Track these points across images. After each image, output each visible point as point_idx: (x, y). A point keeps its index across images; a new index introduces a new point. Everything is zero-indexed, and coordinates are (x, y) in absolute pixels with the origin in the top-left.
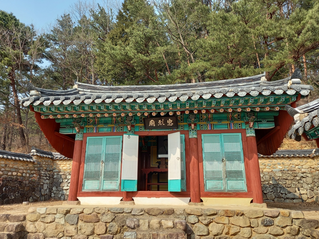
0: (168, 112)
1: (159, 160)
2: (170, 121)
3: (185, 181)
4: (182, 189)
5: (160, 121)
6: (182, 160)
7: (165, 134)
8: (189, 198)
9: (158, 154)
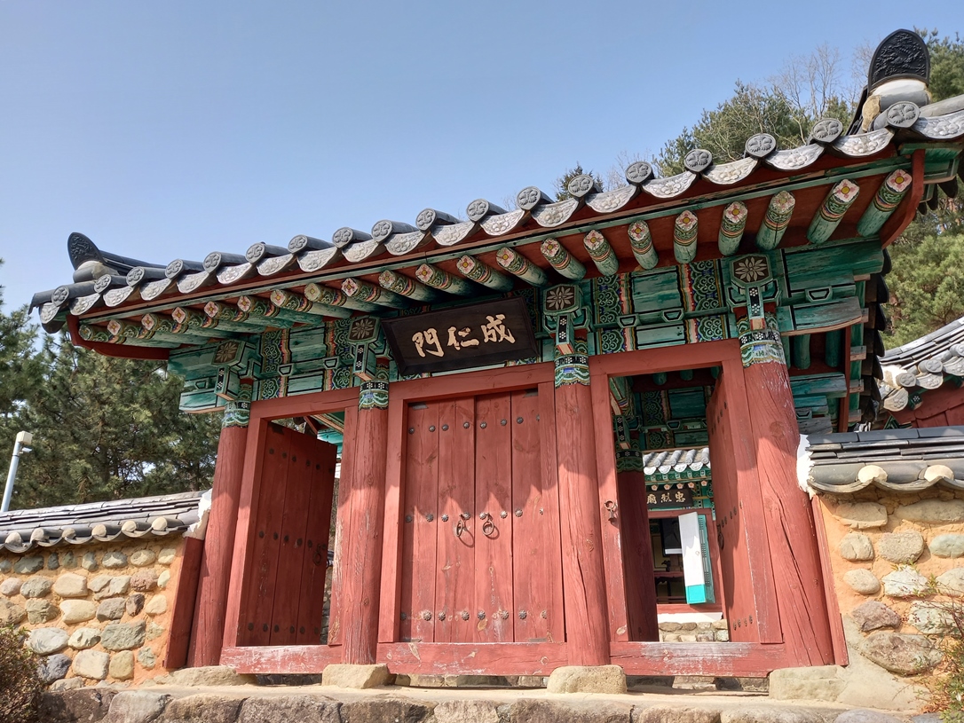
0: (676, 484)
1: (668, 559)
2: (679, 496)
3: (711, 588)
4: (707, 600)
5: (663, 495)
6: (703, 556)
7: (673, 515)
8: (721, 614)
9: (664, 548)
